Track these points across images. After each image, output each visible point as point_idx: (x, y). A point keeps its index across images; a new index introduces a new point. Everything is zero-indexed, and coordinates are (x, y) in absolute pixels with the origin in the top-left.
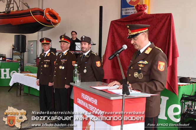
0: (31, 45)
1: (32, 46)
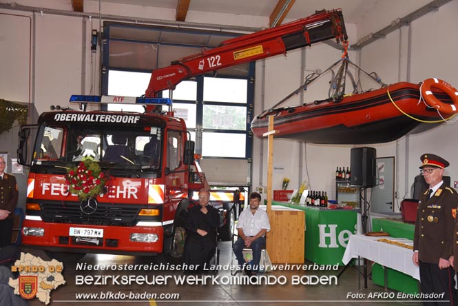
0: (380, 169)
1: (382, 170)
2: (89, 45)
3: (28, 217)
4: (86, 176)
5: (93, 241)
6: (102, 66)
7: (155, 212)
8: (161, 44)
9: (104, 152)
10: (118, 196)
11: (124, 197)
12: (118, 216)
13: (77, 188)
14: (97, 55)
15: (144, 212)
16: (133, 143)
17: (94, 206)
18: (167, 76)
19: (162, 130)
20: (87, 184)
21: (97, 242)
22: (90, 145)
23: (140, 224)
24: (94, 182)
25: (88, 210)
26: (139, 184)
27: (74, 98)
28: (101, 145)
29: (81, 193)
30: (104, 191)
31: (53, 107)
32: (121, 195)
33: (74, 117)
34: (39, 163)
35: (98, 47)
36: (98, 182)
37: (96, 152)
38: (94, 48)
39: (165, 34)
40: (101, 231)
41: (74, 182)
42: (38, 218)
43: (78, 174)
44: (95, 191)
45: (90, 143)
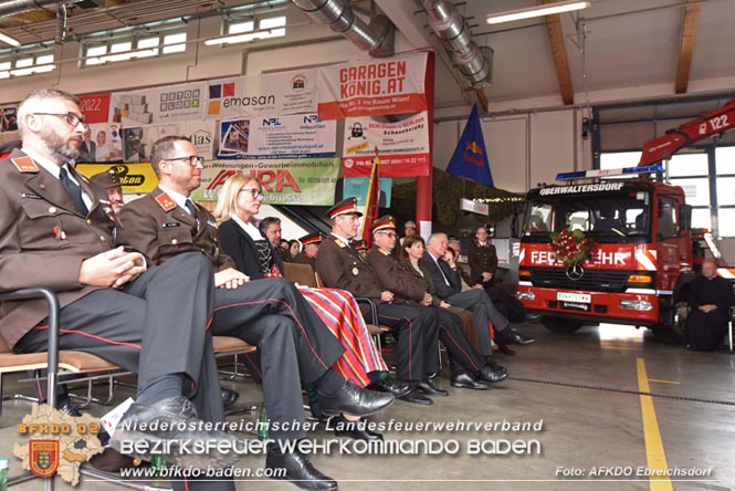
2: (580, 133)
3: (521, 283)
4: (570, 242)
5: (581, 307)
6: (593, 152)
7: (647, 279)
8: (659, 119)
9: (592, 226)
10: (604, 262)
11: (611, 263)
12: (605, 283)
13: (562, 255)
14: (588, 142)
15: (634, 279)
16: (623, 216)
17: (580, 272)
18: (661, 146)
19: (650, 195)
20: (571, 250)
21: (586, 308)
22: (578, 220)
23: (629, 290)
24: (578, 247)
25: (574, 276)
26: (629, 254)
27: (560, 176)
28: (589, 219)
29: (566, 258)
30: (589, 257)
31: (539, 185)
32: (607, 261)
33: (557, 191)
34: (528, 234)
35: (589, 134)
36: (581, 248)
37: (584, 226)
38: (584, 135)
39: (662, 109)
40: (589, 297)
41: (559, 248)
42: (529, 284)
43: (563, 240)
44: (580, 257)
45: (578, 219)
